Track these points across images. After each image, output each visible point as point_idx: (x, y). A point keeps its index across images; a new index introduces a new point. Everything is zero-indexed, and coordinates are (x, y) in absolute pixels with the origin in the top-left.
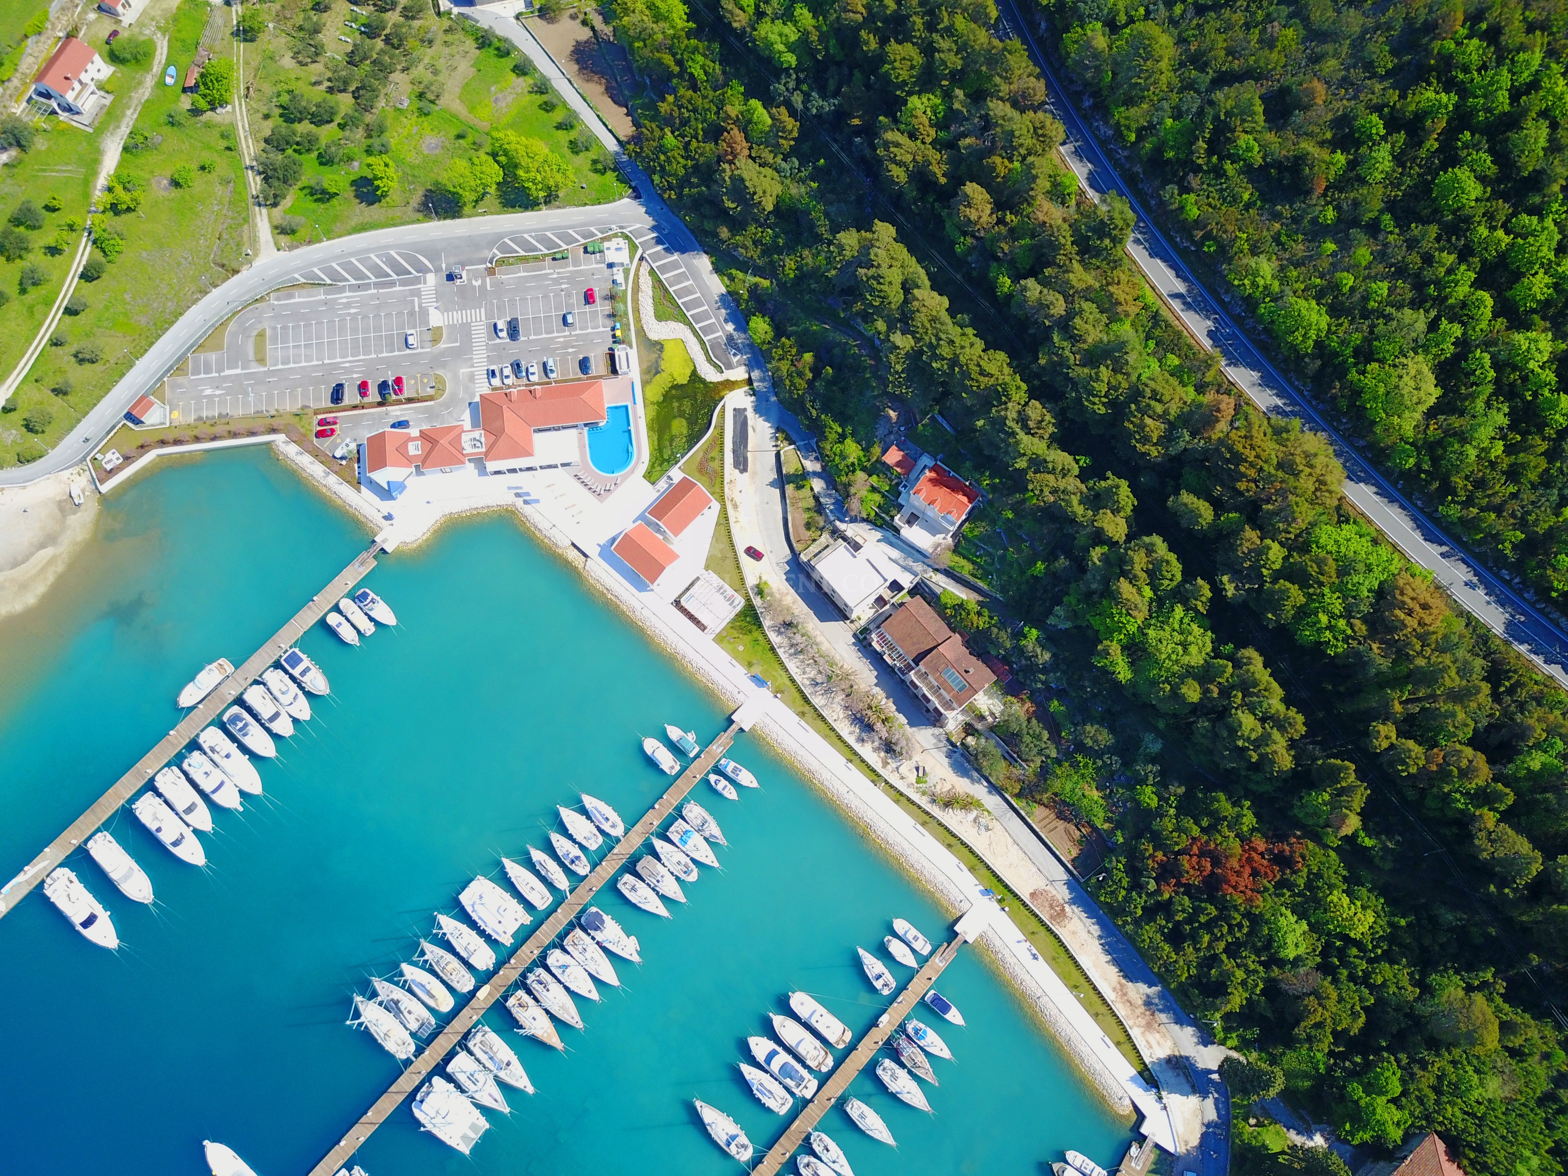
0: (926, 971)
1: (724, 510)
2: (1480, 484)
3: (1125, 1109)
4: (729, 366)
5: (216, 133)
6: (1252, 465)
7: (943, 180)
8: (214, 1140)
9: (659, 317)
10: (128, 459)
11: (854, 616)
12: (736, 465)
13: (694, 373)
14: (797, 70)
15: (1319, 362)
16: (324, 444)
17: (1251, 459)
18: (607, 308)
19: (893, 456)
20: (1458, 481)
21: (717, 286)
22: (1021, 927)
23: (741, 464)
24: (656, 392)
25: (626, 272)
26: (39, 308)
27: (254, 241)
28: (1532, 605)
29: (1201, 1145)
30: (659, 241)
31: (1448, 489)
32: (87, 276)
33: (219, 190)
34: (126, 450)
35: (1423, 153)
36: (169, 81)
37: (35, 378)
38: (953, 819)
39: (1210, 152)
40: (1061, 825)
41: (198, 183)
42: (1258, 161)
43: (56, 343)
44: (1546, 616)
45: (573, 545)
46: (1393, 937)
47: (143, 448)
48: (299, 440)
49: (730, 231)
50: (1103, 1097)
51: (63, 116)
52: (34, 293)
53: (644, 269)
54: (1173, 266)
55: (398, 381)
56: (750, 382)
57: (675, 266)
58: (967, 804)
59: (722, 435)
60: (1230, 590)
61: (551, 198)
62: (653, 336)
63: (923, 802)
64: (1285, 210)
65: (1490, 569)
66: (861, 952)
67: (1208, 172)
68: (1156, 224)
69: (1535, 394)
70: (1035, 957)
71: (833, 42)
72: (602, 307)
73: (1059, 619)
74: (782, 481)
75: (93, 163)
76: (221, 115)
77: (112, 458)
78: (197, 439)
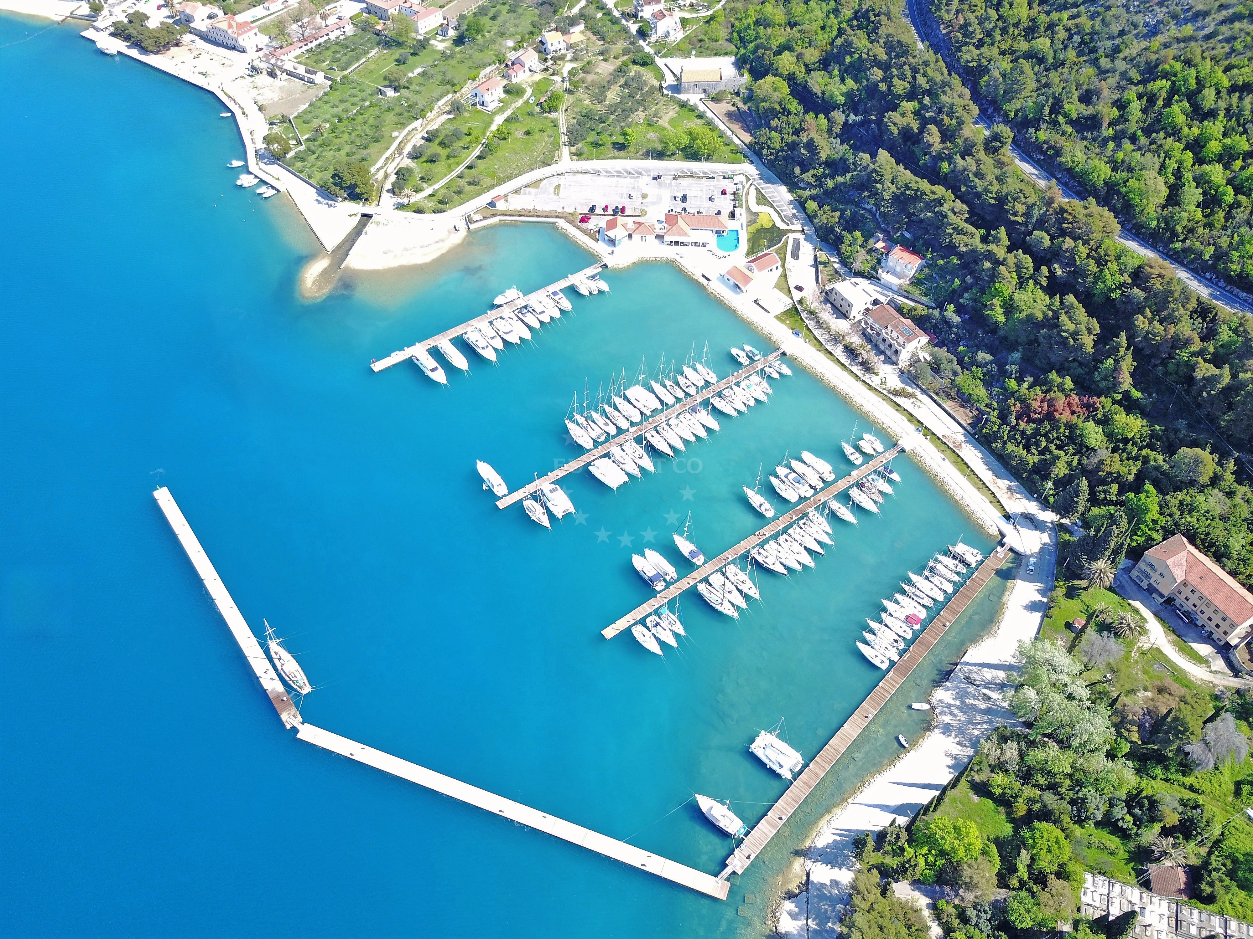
0: (880, 458)
1: (784, 271)
2: (1192, 231)
3: (994, 531)
4: (793, 224)
5: (549, 120)
6: (1070, 214)
7: (916, 131)
8: (481, 461)
9: (758, 203)
10: (485, 218)
11: (851, 317)
12: (793, 257)
13: (774, 225)
14: (843, 106)
15: (1106, 188)
16: (584, 226)
17: (1071, 220)
18: (732, 197)
19: (880, 245)
20: (1179, 228)
21: (789, 197)
22: (936, 446)
23: (795, 256)
24: (753, 228)
25: (743, 187)
26: (453, 166)
27: (560, 156)
28: (1224, 289)
29: (1039, 553)
30: (761, 179)
31: (1174, 234)
32: (479, 157)
33: (547, 139)
34: (485, 215)
35: (1156, 108)
36: (531, 101)
37: (448, 186)
38: (900, 400)
39: (1051, 113)
40: (962, 409)
41: (537, 136)
42: (1075, 116)
43: (459, 177)
44: (1231, 293)
45: (703, 276)
46: (1153, 435)
47: (494, 215)
48: (571, 223)
49: (801, 170)
50: (981, 526)
51: (479, 107)
52: (452, 160)
53: (753, 187)
54: (1032, 165)
55: (624, 208)
56: (803, 231)
57: (768, 188)
58: (908, 396)
59: (786, 247)
60: (1059, 272)
61: (709, 158)
62: (753, 210)
63: (885, 392)
64: (1089, 135)
65: (1200, 275)
66: (844, 444)
67: (1050, 123)
68: (1023, 152)
69: (1216, 192)
70: (944, 460)
71: (864, 92)
72: (729, 197)
73: (966, 299)
74: (816, 264)
75: (489, 124)
76: (553, 115)
77: (477, 217)
78: (520, 215)
